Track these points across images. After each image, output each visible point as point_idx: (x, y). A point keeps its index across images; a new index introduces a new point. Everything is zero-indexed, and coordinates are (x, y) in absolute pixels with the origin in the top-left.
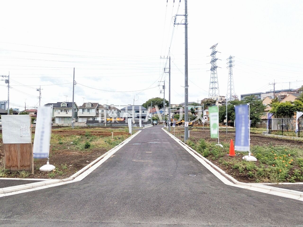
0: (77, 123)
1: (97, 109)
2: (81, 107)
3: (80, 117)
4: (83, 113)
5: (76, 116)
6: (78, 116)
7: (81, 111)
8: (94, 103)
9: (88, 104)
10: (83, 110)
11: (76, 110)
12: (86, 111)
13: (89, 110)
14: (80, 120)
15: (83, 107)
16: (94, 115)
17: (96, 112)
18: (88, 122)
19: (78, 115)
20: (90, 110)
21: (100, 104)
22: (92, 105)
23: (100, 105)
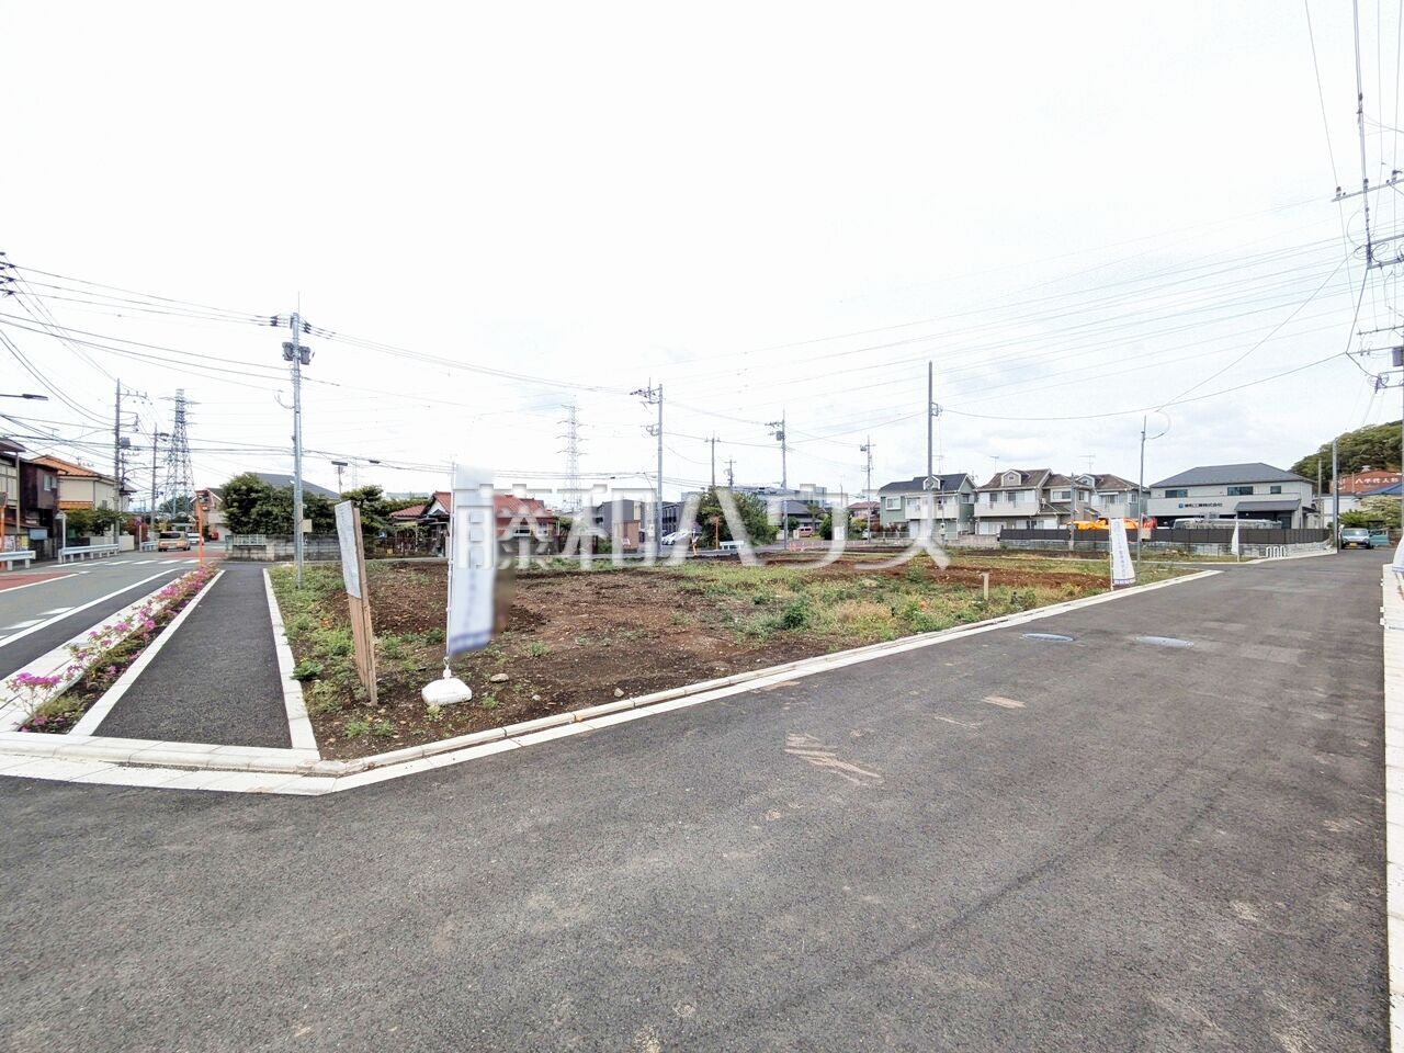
0: (972, 536)
1: (1044, 490)
2: (984, 489)
3: (984, 519)
4: (991, 507)
5: (969, 516)
6: (975, 515)
7: (985, 498)
8: (1034, 471)
9: (1011, 474)
10: (994, 497)
11: (972, 497)
12: (1003, 497)
13: (1012, 494)
14: (983, 528)
15: (994, 488)
16: (1032, 510)
17: (1041, 501)
18: (1005, 534)
19: (977, 514)
20: (1018, 496)
21: (1055, 472)
22: (1025, 476)
23: (1055, 476)
